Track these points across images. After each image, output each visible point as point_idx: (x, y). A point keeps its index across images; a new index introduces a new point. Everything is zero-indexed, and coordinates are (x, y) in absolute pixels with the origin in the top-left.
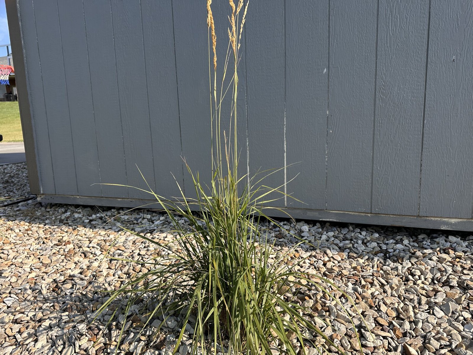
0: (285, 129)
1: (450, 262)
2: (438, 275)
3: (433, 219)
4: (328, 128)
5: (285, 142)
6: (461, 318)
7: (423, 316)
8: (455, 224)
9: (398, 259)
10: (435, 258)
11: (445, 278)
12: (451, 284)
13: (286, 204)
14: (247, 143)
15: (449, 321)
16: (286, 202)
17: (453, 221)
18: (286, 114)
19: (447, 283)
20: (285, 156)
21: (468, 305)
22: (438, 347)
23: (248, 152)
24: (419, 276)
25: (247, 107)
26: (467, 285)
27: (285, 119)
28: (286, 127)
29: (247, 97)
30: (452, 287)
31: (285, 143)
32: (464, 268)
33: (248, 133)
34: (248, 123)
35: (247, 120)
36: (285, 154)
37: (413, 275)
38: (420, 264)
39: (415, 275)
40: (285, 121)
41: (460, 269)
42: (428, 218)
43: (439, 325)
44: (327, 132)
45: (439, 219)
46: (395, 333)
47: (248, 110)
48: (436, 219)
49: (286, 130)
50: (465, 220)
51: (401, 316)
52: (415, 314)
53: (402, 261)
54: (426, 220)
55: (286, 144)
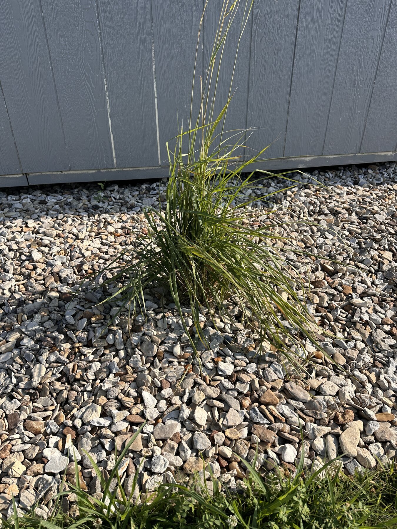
0: (154, 67)
1: (314, 195)
2: (312, 207)
3: (293, 159)
4: (203, 66)
5: (155, 83)
6: (344, 236)
7: (320, 241)
8: (309, 162)
9: (276, 200)
10: (303, 194)
11: (318, 209)
12: (326, 213)
13: (160, 162)
14: (106, 86)
15: (339, 240)
16: (159, 160)
17: (308, 159)
18: (154, 46)
19: (321, 213)
20: (156, 102)
21: (343, 226)
22: (342, 259)
23: (107, 98)
24: (299, 212)
25: (100, 33)
26: (336, 211)
27: (153, 53)
28: (155, 64)
29: (99, 19)
30: (326, 215)
31: (155, 86)
32: (326, 199)
33: (105, 72)
34: (103, 57)
35: (103, 53)
36: (156, 100)
37: (294, 211)
38: (295, 201)
39: (296, 211)
40: (153, 55)
41: (324, 199)
42: (289, 160)
43: (334, 244)
44: (203, 71)
45: (298, 159)
46: (310, 258)
47: (102, 38)
48: (296, 159)
49: (155, 69)
50: (316, 157)
51: (308, 245)
52: (315, 241)
53: (281, 201)
54: (288, 161)
55: (157, 87)
